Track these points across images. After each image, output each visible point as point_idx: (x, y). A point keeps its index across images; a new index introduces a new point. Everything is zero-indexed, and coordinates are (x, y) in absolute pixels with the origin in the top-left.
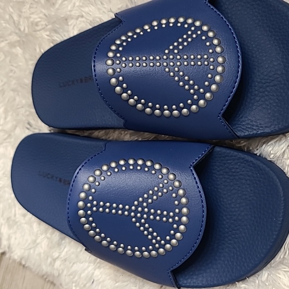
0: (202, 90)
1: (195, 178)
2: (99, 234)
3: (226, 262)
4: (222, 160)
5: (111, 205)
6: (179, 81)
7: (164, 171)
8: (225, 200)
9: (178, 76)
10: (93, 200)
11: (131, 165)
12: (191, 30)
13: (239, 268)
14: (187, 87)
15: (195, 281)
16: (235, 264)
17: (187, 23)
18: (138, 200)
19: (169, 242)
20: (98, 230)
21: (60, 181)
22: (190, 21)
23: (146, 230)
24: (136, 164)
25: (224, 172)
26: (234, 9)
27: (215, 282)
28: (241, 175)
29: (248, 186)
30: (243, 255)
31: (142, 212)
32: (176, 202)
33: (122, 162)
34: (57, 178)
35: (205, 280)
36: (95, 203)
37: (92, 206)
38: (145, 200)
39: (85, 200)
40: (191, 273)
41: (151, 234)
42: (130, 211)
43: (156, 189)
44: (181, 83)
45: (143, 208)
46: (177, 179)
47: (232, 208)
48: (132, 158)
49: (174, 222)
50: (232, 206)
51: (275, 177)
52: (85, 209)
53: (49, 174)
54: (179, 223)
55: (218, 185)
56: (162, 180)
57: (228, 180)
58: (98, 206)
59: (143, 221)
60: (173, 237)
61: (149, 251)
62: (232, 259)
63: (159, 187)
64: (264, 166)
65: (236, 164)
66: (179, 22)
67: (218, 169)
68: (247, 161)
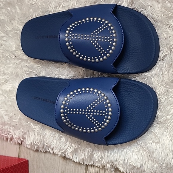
0: (105, 52)
1: (113, 94)
2: (70, 124)
3: (129, 131)
4: (124, 85)
5: (76, 110)
6: (96, 47)
7: (99, 92)
8: (126, 103)
9: (96, 45)
10: (67, 109)
11: (83, 91)
12: (103, 25)
13: (135, 133)
14: (99, 50)
15: (115, 141)
16: (133, 131)
17: (102, 21)
18: (88, 107)
19: (103, 124)
20: (70, 122)
21: (44, 100)
22: (103, 20)
23: (93, 120)
24: (86, 90)
25: (125, 90)
26: (123, 16)
27: (124, 141)
28: (133, 91)
29: (137, 96)
30: (136, 127)
31: (91, 112)
32: (106, 106)
33: (79, 90)
34: (42, 99)
35: (119, 140)
36: (68, 109)
37: (67, 111)
38: (92, 106)
39: (64, 109)
40: (113, 138)
41: (95, 121)
42: (85, 112)
43: (96, 101)
44: (97, 48)
45: (91, 110)
46: (105, 95)
47: (130, 106)
48: (83, 88)
49: (106, 115)
50: (130, 105)
51: (149, 91)
52: (64, 113)
53: (37, 97)
54: (108, 115)
55: (123, 96)
56: (98, 96)
57: (128, 94)
58: (70, 111)
59: (91, 116)
60: (105, 122)
61: (94, 129)
62: (131, 130)
63: (97, 100)
64: (144, 86)
65: (131, 86)
66: (98, 20)
67: (123, 89)
68: (136, 84)
